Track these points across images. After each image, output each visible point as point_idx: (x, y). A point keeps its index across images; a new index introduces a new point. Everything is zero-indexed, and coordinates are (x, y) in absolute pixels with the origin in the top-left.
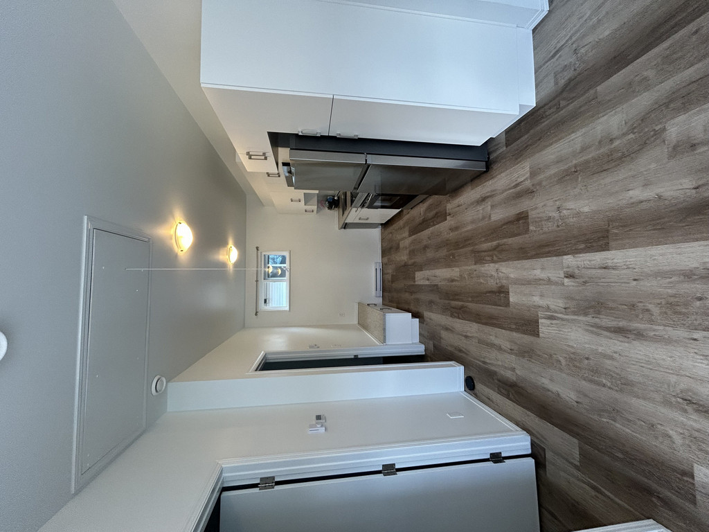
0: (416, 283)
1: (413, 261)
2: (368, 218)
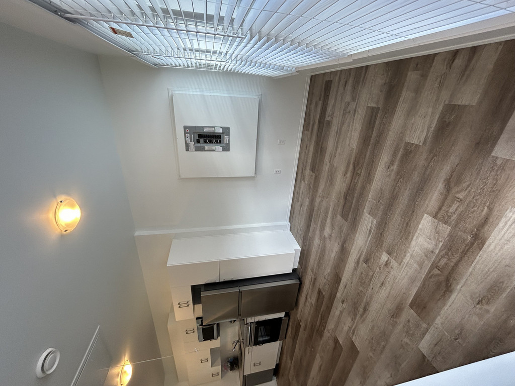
2: (260, 362)
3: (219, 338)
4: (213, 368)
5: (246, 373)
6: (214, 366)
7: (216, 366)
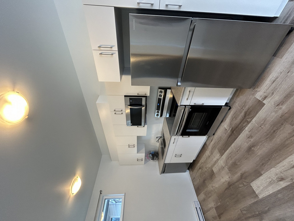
0: (261, 197)
1: (239, 174)
2: (181, 155)
3: (146, 126)
4: (138, 154)
5: (167, 161)
6: (139, 153)
7: (141, 153)
